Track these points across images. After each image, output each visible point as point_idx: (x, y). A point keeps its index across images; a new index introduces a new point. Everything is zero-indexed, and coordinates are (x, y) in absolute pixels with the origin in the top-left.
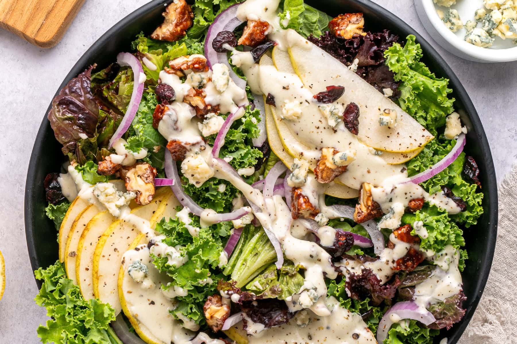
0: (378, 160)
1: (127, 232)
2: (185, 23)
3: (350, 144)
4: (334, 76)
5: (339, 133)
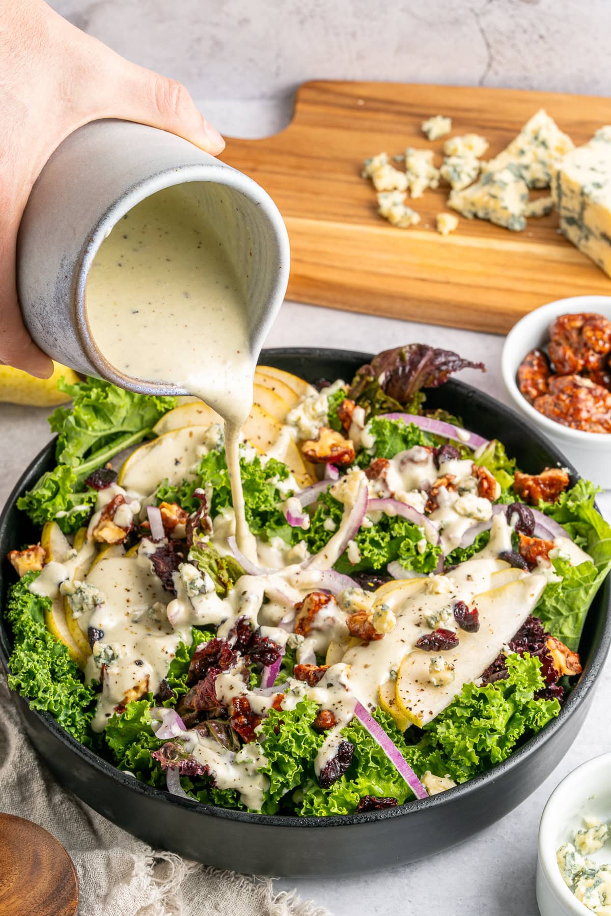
0: (386, 676)
1: (267, 436)
2: (539, 489)
3: (403, 641)
4: (491, 627)
5: (417, 629)
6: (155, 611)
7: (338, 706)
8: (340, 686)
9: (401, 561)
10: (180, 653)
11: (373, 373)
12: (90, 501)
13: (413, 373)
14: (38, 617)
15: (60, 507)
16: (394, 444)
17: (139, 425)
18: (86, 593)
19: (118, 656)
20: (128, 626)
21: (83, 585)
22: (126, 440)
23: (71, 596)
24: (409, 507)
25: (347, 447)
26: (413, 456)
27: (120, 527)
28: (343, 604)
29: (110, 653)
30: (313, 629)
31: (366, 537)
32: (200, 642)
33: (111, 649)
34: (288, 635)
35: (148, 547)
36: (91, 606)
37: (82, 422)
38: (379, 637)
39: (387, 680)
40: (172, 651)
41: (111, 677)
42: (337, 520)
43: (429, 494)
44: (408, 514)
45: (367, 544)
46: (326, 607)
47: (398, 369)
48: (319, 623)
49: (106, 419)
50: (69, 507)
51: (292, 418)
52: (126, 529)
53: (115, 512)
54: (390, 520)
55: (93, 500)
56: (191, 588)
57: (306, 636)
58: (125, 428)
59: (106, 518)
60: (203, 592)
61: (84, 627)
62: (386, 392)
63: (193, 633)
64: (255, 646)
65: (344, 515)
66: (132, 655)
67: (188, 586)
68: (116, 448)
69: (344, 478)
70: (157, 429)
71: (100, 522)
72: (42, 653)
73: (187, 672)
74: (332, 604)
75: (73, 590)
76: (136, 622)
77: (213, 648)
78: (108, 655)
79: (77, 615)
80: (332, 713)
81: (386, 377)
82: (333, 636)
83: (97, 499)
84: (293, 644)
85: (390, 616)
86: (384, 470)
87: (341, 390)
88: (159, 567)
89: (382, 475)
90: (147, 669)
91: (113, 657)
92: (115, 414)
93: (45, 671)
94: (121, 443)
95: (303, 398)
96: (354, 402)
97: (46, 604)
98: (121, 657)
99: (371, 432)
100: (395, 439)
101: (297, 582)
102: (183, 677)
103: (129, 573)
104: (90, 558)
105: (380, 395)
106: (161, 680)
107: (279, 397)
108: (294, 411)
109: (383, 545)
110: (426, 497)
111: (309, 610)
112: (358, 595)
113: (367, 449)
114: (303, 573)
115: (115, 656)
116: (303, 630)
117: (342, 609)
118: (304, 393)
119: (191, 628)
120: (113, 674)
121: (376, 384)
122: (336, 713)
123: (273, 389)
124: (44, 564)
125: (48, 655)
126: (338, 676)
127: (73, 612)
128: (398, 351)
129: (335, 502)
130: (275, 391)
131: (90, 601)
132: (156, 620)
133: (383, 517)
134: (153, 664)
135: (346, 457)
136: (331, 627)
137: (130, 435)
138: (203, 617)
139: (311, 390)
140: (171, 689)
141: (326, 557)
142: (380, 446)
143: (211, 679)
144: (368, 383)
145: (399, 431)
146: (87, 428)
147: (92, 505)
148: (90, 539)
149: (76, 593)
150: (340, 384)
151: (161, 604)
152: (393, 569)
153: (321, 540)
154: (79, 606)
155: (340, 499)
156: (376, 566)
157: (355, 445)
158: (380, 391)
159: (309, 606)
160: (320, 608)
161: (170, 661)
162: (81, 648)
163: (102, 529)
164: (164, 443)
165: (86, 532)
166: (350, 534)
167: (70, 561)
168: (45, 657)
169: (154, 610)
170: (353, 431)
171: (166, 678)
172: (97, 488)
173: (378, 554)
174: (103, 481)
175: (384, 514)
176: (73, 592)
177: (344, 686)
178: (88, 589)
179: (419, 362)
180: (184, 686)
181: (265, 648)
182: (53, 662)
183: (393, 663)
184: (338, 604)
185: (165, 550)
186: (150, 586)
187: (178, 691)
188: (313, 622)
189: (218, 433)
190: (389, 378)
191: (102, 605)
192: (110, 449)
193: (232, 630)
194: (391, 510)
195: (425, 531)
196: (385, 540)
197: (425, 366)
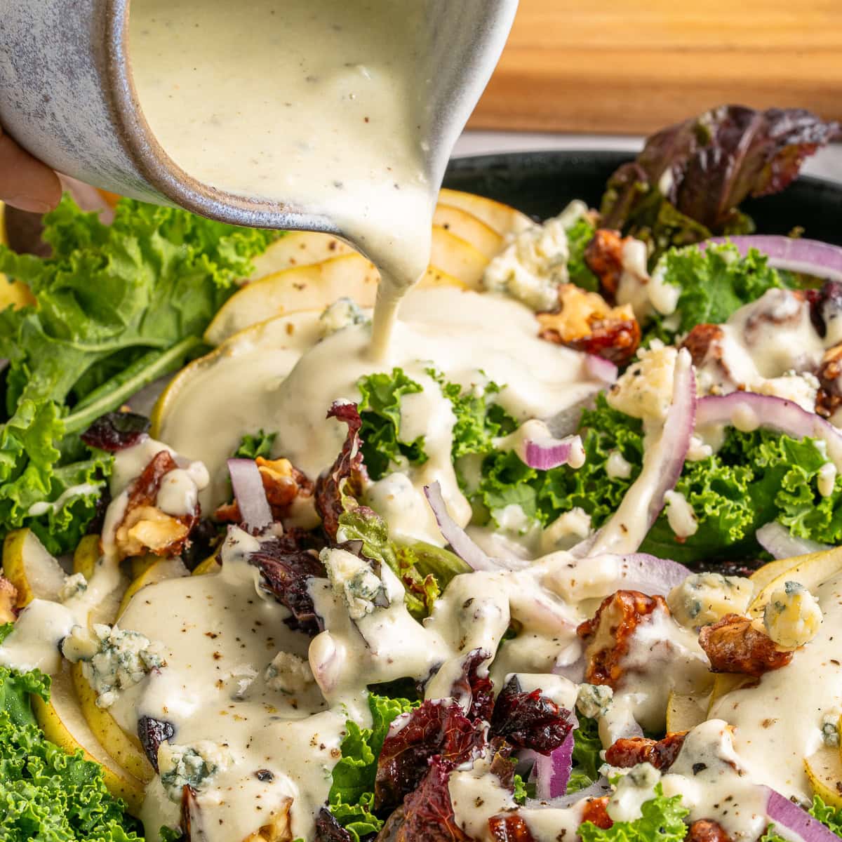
6: (278, 672)
7: (728, 806)
8: (723, 766)
9: (785, 521)
10: (349, 746)
11: (643, 175)
12: (98, 475)
13: (731, 160)
14: (21, 713)
15: (36, 494)
16: (719, 301)
17: (173, 333)
18: (124, 649)
19: (215, 768)
20: (225, 707)
21: (116, 633)
22: (151, 364)
23: (88, 660)
24: (786, 403)
25: (623, 317)
26: (771, 309)
27: (173, 516)
28: (684, 612)
29: (197, 762)
30: (628, 670)
31: (703, 478)
32: (393, 717)
33: (196, 754)
34: (578, 688)
35: (242, 541)
36: (138, 674)
37: (57, 327)
38: (782, 659)
39: (819, 746)
40: (334, 742)
41: (207, 813)
42: (634, 456)
43: (820, 377)
44: (786, 420)
45: (707, 491)
46: (651, 621)
47: (697, 157)
48: (639, 656)
49: (107, 317)
50: (56, 492)
51: (497, 274)
52: (187, 519)
53: (158, 487)
54: (744, 442)
55: (106, 473)
56: (356, 596)
57: (617, 687)
58: (146, 339)
59: (140, 503)
60: (382, 603)
61: (129, 723)
62: (679, 207)
63: (371, 705)
64: (513, 714)
65: (646, 441)
66: (246, 763)
67: (349, 592)
68: (132, 382)
69: (631, 370)
70: (213, 333)
71: (127, 513)
72: (43, 783)
73: (370, 789)
74: (660, 613)
75: (94, 646)
76: (240, 699)
77: (423, 724)
78: (193, 768)
79: (108, 698)
80: (717, 825)
81: (675, 176)
82: (672, 682)
83: (113, 470)
84: (592, 707)
85: (808, 602)
86: (714, 343)
87: (582, 220)
88: (276, 574)
89: (711, 353)
90: (285, 786)
91: (206, 770)
92: (124, 301)
93: (56, 818)
94: (141, 370)
95: (510, 238)
96: (618, 234)
97: (35, 684)
98: (223, 768)
99: (667, 279)
100: (719, 289)
101: (573, 582)
102: (363, 798)
103: (208, 601)
104: (115, 591)
105: (669, 216)
106: (317, 811)
107: (462, 242)
108: (497, 261)
109: (742, 489)
110: (816, 383)
111: (613, 630)
112: (713, 587)
113: (663, 318)
114: (582, 564)
115: (210, 768)
116: (607, 676)
117: (683, 623)
118: (510, 228)
119: (365, 694)
120: (210, 806)
121: (655, 196)
122: (728, 822)
123: (446, 227)
124: (17, 611)
125: (57, 785)
126: (715, 745)
127: (97, 694)
128: (689, 126)
129: (620, 419)
130: (451, 230)
131: (134, 664)
132: (282, 690)
133: (728, 438)
134: (295, 777)
135: (625, 335)
136: (665, 662)
137: (157, 354)
138: (390, 661)
139: (523, 222)
140: (343, 826)
141: (625, 530)
142: (691, 307)
143: (435, 782)
144: (639, 196)
145: (729, 269)
146: (69, 337)
147: (103, 483)
148: (108, 551)
149: (101, 652)
150: (578, 209)
151: (290, 656)
152: (769, 537)
153: (603, 501)
154: (111, 679)
155: (631, 410)
156: (735, 534)
157: (636, 313)
158: (667, 207)
159: (612, 623)
160: (638, 622)
161: (330, 765)
162: (126, 768)
163: (134, 524)
164: (236, 353)
165: (100, 540)
166: (667, 475)
167: (73, 600)
168: (52, 789)
169: (276, 669)
170: (627, 288)
171: (328, 803)
172: (112, 448)
173: (733, 511)
174: (120, 433)
175: (731, 431)
176: (94, 650)
177: (731, 764)
178: (126, 639)
179: (739, 138)
180: (369, 815)
181: (537, 712)
182: (71, 799)
183: (824, 709)
184: (672, 614)
185: (280, 546)
186: (258, 623)
187: (359, 830)
188: (627, 654)
189: (349, 316)
190: (681, 178)
191: (162, 670)
192: (120, 384)
193: (456, 684)
194: (747, 416)
195: (827, 447)
196: (744, 479)
197: (754, 143)
